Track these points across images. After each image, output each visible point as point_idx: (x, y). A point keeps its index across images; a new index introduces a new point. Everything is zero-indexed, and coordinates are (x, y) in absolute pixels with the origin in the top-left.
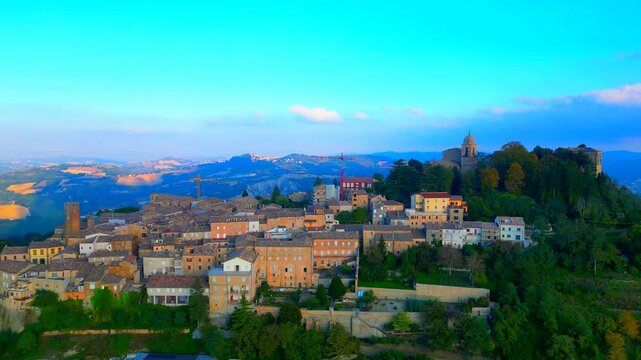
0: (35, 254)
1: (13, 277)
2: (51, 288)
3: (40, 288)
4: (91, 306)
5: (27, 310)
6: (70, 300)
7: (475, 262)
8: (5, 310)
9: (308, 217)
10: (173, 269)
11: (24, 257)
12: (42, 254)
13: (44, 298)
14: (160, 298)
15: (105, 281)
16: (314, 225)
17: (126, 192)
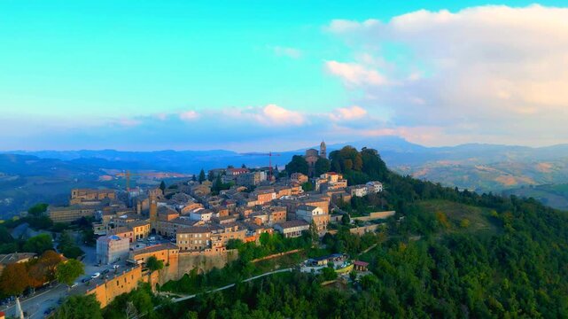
0: (137, 231)
2: (236, 237)
3: (228, 238)
4: (260, 244)
6: (249, 242)
7: (384, 201)
8: (205, 257)
9: (294, 189)
10: (267, 222)
11: (131, 234)
12: (141, 230)
13: (231, 244)
14: (289, 234)
16: (296, 193)
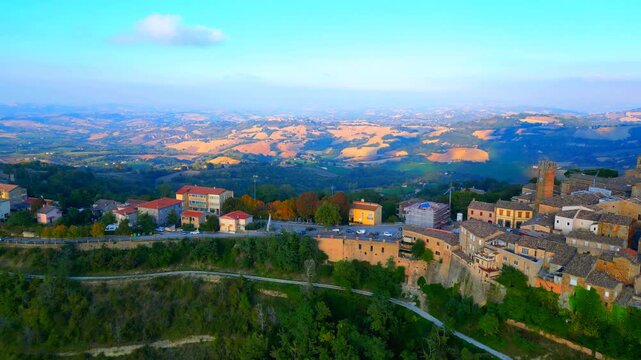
0: (501, 214)
1: (481, 242)
3: (507, 263)
4: (569, 307)
5: (492, 284)
6: (541, 289)
8: (469, 274)
11: (490, 215)
12: (508, 215)
13: (511, 276)
15: (591, 280)
17: (584, 145)
